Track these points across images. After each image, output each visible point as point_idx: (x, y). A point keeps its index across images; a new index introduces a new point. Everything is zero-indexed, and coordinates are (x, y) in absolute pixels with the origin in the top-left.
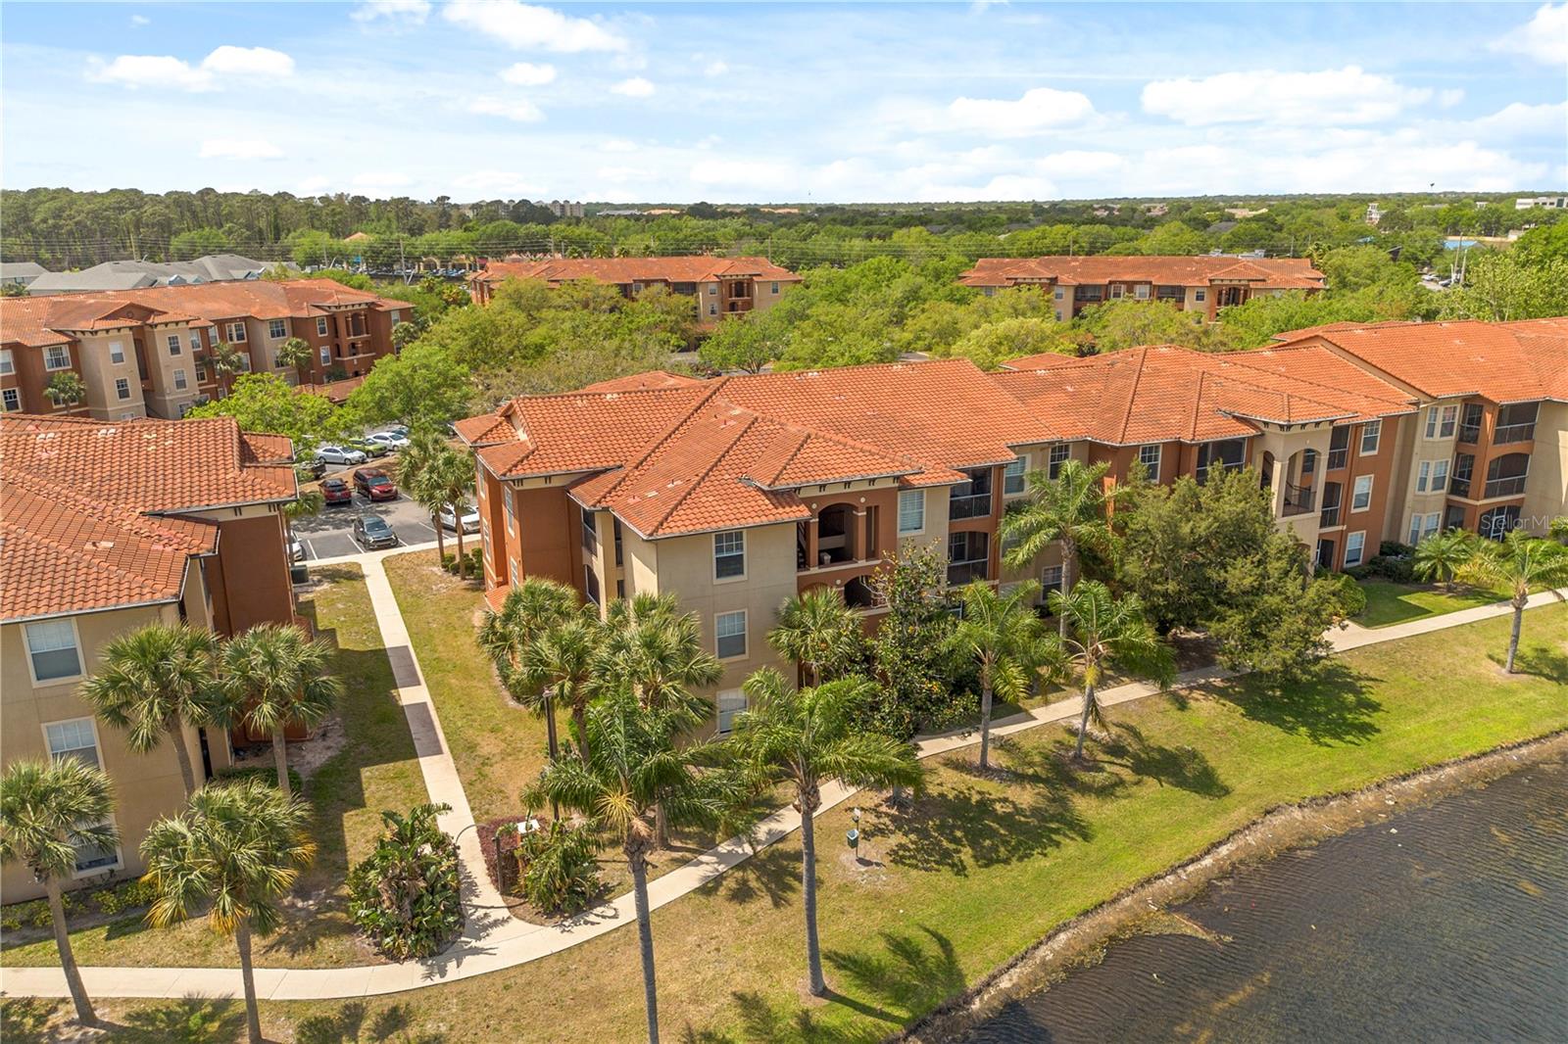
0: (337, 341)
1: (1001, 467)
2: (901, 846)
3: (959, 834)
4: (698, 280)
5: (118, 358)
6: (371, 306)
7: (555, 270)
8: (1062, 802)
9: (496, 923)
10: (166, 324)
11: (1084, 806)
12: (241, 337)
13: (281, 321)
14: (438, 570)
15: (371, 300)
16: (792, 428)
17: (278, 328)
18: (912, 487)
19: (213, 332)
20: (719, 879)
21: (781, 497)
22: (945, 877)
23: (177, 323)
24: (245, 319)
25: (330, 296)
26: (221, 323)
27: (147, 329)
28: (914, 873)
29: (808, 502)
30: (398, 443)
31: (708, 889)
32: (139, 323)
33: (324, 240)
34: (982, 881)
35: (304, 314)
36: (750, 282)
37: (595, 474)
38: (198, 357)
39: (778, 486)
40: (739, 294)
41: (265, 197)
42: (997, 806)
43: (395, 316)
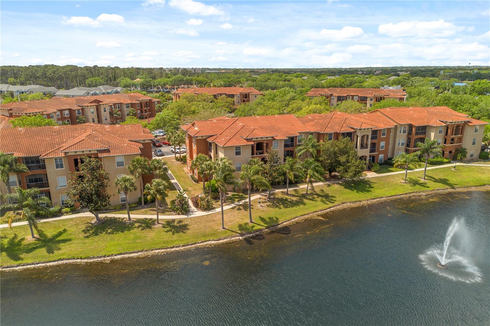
0: (142, 109)
1: (296, 137)
2: (269, 204)
3: (280, 203)
4: (234, 94)
5: (93, 113)
6: (150, 100)
7: (196, 91)
8: (302, 200)
9: (196, 211)
10: (103, 105)
11: (305, 201)
12: (119, 108)
13: (128, 104)
14: (175, 160)
15: (151, 99)
16: (252, 127)
17: (128, 106)
18: (276, 140)
19: (113, 107)
20: (234, 207)
21: (248, 140)
22: (277, 209)
23: (106, 104)
24: (120, 103)
25: (140, 98)
26: (114, 104)
27: (99, 106)
28: (271, 208)
29: (254, 141)
30: (160, 134)
31: (233, 208)
32: (98, 104)
33: (129, 81)
34: (283, 210)
35: (134, 102)
36: (249, 94)
37: (212, 136)
38: (110, 113)
39: (248, 138)
40: (246, 98)
41: (112, 68)
42: (289, 200)
43: (156, 103)
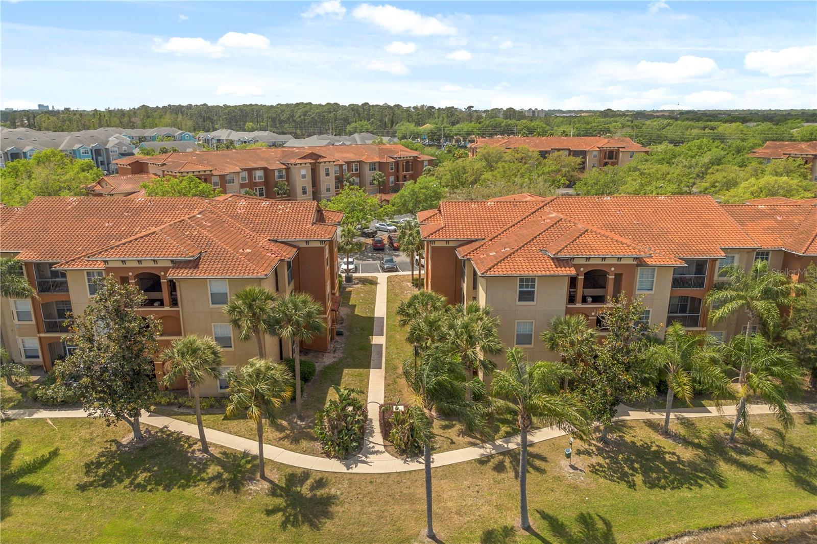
0: (398, 174)
1: (714, 260)
2: (599, 464)
3: (636, 465)
4: (587, 149)
5: (304, 176)
6: (415, 158)
7: (510, 142)
8: (712, 463)
9: (377, 452)
10: (325, 162)
11: (724, 468)
12: (356, 170)
13: (374, 164)
14: (410, 285)
15: (416, 155)
16: (580, 226)
17: (373, 167)
18: (647, 266)
19: (345, 167)
20: (489, 458)
21: (560, 262)
22: (621, 488)
23: (329, 162)
24: (358, 162)
25: (398, 152)
26: (349, 163)
27: (317, 164)
28: (602, 480)
29: (577, 267)
31: (483, 461)
32: (314, 161)
33: (412, 127)
34: (643, 494)
35: (384, 161)
36: (618, 152)
37: (471, 242)
38: (337, 178)
39: (559, 256)
40: (610, 158)
41: (389, 107)
42: (667, 456)
43: (426, 163)
